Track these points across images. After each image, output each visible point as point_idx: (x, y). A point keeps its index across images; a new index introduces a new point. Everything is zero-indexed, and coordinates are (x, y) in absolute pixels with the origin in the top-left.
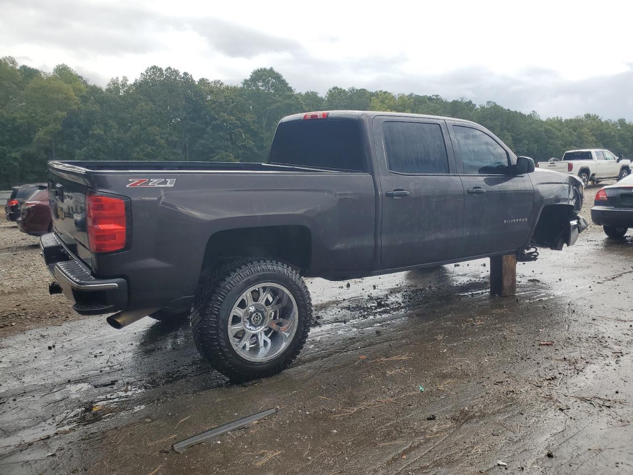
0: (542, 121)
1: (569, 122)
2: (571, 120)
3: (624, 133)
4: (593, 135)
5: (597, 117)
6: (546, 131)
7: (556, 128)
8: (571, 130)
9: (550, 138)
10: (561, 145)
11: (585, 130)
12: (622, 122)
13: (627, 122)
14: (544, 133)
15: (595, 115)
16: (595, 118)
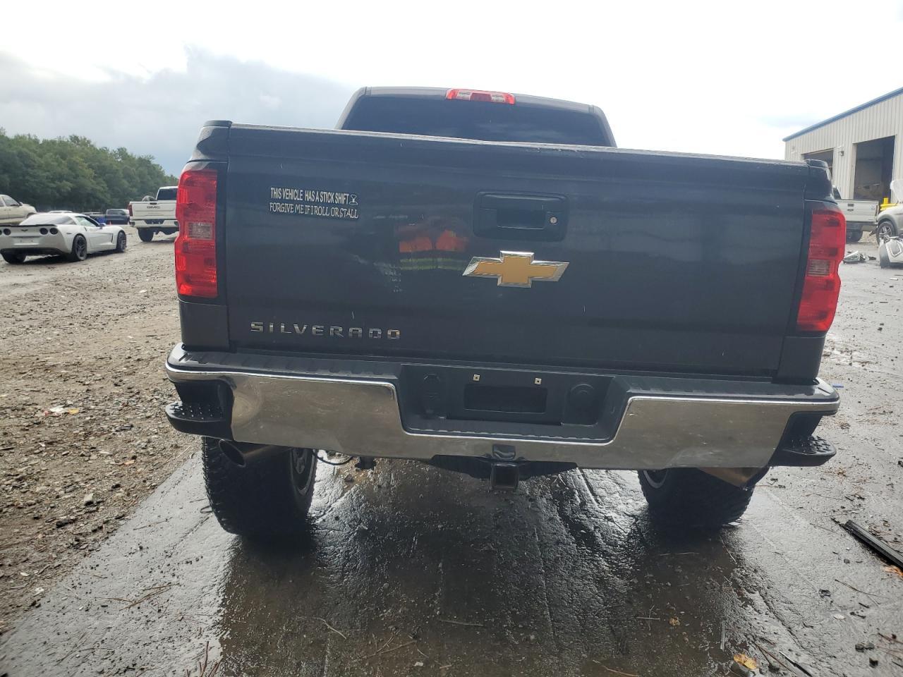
0: (8, 139)
1: (50, 145)
2: (53, 142)
3: (128, 167)
4: (90, 166)
5: (89, 142)
6: (21, 155)
7: (35, 152)
8: (58, 156)
9: (28, 166)
10: (47, 178)
11: (77, 158)
12: (122, 152)
13: (129, 152)
14: (17, 158)
15: (85, 139)
16: (85, 143)
